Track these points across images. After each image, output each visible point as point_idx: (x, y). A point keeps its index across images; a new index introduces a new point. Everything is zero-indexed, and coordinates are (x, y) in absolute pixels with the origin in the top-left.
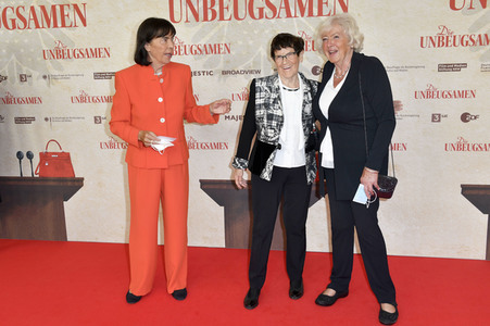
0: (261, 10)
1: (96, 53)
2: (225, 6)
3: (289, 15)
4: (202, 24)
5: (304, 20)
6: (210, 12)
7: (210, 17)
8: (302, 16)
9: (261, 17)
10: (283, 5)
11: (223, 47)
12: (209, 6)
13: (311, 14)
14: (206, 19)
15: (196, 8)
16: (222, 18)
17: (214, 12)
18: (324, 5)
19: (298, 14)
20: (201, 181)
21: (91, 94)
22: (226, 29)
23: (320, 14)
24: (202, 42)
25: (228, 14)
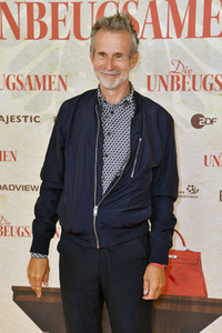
2: (60, 17)
3: (158, 35)
4: (24, 43)
5: (182, 43)
6: (37, 26)
7: (37, 32)
8: (179, 36)
10: (150, 20)
11: (56, 80)
12: (36, 15)
13: (192, 34)
14: (30, 36)
15: (15, 18)
16: (55, 36)
17: (43, 27)
18: (213, 21)
19: (173, 33)
20: (14, 288)
22: (61, 53)
23: (207, 33)
24: (24, 72)
25: (65, 29)
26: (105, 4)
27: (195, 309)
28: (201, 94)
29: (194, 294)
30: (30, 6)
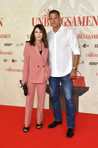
0: (65, 23)
1: (5, 36)
3: (75, 25)
5: (81, 27)
7: (47, 25)
9: (65, 25)
10: (74, 21)
12: (47, 21)
13: (84, 25)
17: (48, 23)
18: (89, 22)
19: (79, 25)
21: (3, 51)
23: (87, 25)
26: (63, 18)
27: (82, 89)
28: (85, 39)
29: (82, 86)
30: (45, 18)
